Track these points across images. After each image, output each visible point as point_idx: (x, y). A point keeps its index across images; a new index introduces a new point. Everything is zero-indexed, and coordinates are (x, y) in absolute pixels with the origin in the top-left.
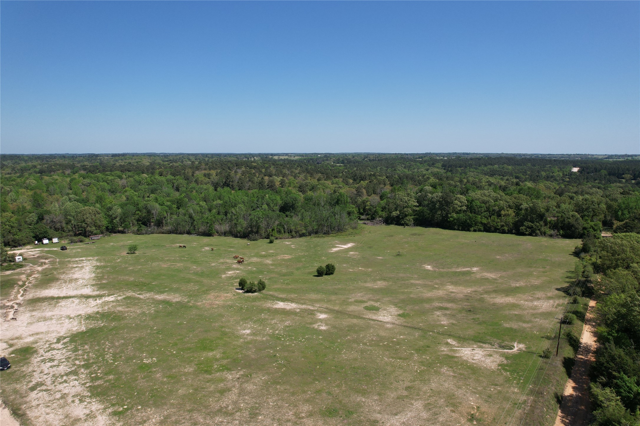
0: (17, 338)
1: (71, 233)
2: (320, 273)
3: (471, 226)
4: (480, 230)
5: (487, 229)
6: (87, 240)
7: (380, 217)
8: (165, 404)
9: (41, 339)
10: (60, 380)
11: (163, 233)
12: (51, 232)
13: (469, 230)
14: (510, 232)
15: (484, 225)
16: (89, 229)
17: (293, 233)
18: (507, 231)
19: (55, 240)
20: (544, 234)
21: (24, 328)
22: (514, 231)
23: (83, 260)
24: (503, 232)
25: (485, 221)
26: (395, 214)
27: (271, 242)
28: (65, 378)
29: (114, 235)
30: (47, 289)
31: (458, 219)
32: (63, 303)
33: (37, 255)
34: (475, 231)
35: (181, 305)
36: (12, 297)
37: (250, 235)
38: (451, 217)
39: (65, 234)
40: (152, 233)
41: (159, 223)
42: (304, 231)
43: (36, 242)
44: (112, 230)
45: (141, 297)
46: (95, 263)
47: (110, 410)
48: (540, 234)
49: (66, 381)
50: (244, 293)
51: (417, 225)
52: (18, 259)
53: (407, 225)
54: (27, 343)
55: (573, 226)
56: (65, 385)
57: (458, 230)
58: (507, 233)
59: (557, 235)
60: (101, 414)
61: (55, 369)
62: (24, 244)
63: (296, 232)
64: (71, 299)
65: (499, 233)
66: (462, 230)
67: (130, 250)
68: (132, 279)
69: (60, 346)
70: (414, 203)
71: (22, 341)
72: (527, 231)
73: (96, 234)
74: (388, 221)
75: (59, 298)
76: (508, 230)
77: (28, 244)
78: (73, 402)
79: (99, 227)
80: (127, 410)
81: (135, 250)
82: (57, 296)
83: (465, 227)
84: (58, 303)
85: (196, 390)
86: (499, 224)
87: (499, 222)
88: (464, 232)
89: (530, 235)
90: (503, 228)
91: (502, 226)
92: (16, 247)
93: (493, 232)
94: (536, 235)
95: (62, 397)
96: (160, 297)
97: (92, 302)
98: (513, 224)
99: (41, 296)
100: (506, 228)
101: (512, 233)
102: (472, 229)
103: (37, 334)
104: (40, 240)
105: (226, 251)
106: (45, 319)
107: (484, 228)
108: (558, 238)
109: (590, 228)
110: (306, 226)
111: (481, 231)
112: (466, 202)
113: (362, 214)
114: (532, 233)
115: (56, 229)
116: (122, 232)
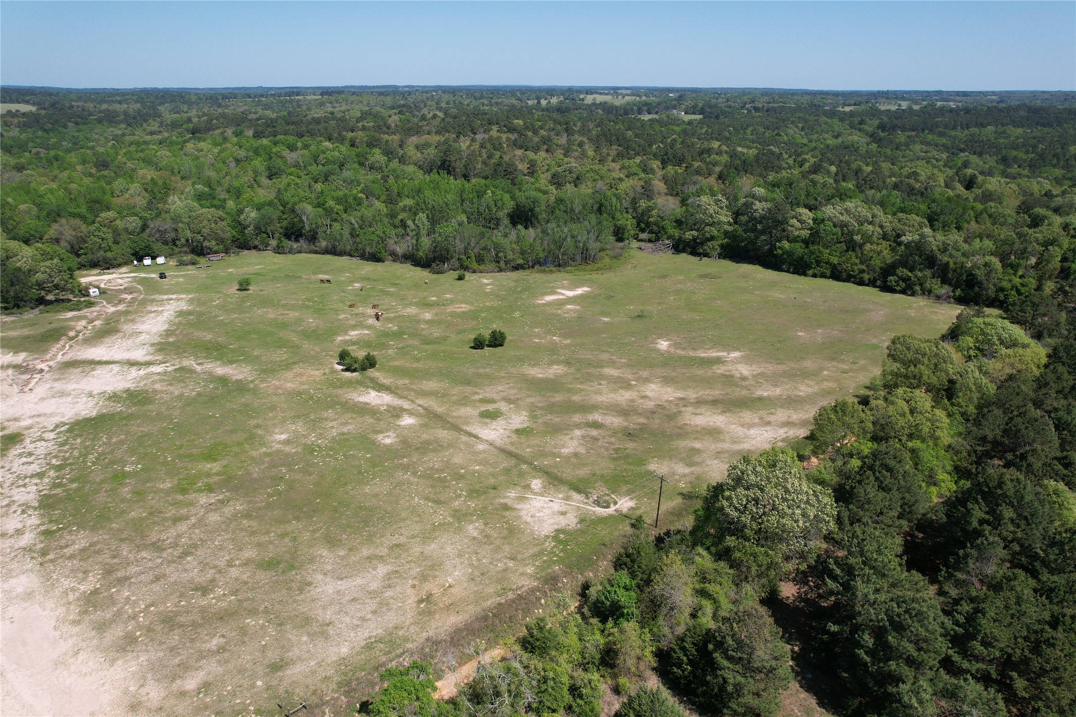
0: (15, 420)
1: (185, 249)
2: (478, 344)
3: (810, 268)
4: (823, 276)
5: (836, 275)
6: (202, 260)
7: (668, 238)
8: (103, 528)
9: (38, 423)
10: (21, 482)
11: (316, 252)
12: (157, 246)
13: (805, 275)
14: (872, 283)
15: (834, 267)
16: (206, 244)
17: (502, 264)
18: (867, 281)
19: (161, 260)
20: (927, 292)
21: (32, 405)
22: (879, 283)
23: (171, 299)
24: (861, 283)
25: (835, 260)
26: (689, 235)
27: (461, 278)
28: (27, 480)
29: (247, 252)
30: (95, 346)
31: (790, 254)
32: (100, 371)
33: (126, 285)
34: (814, 276)
35: (241, 387)
36: (48, 356)
37: (434, 265)
38: (780, 248)
39: (177, 250)
40: (300, 252)
41: (313, 238)
42: (520, 261)
43: (135, 262)
44: (243, 244)
45: (199, 368)
46: (184, 306)
47: (42, 528)
48: (920, 292)
49: (25, 486)
50: (343, 370)
51: (724, 258)
52: (93, 292)
53: (706, 255)
54: (20, 427)
55: (980, 284)
56: (22, 489)
57: (788, 271)
58: (867, 285)
59: (949, 297)
60: (31, 531)
61: (26, 467)
62: (119, 265)
63: (506, 263)
64: (111, 366)
65: (854, 283)
66: (793, 273)
67: (241, 284)
68: (209, 337)
69: (52, 436)
70: (725, 217)
71: (18, 424)
72: (898, 285)
73: (216, 252)
74: (679, 247)
75: (100, 363)
76: (869, 279)
77: (126, 263)
78: (15, 512)
79: (221, 241)
80: (60, 529)
81: (248, 284)
82: (98, 359)
83: (800, 267)
84: (93, 369)
85: (151, 514)
86: (856, 268)
87: (853, 263)
88: (796, 276)
89: (903, 292)
90: (862, 275)
91: (862, 271)
92: (108, 269)
93: (844, 281)
94: (913, 295)
95: (8, 505)
96: (220, 370)
97: (134, 373)
98: (881, 268)
99: (79, 358)
100: (866, 277)
101: (875, 286)
102: (810, 272)
103: (39, 416)
104: (140, 260)
105: (381, 291)
106: (63, 394)
107: (832, 272)
108: (949, 303)
109: (1012, 290)
110: (523, 253)
111: (825, 277)
112: (811, 221)
113: (643, 231)
114: (908, 289)
115: (165, 243)
116: (255, 248)
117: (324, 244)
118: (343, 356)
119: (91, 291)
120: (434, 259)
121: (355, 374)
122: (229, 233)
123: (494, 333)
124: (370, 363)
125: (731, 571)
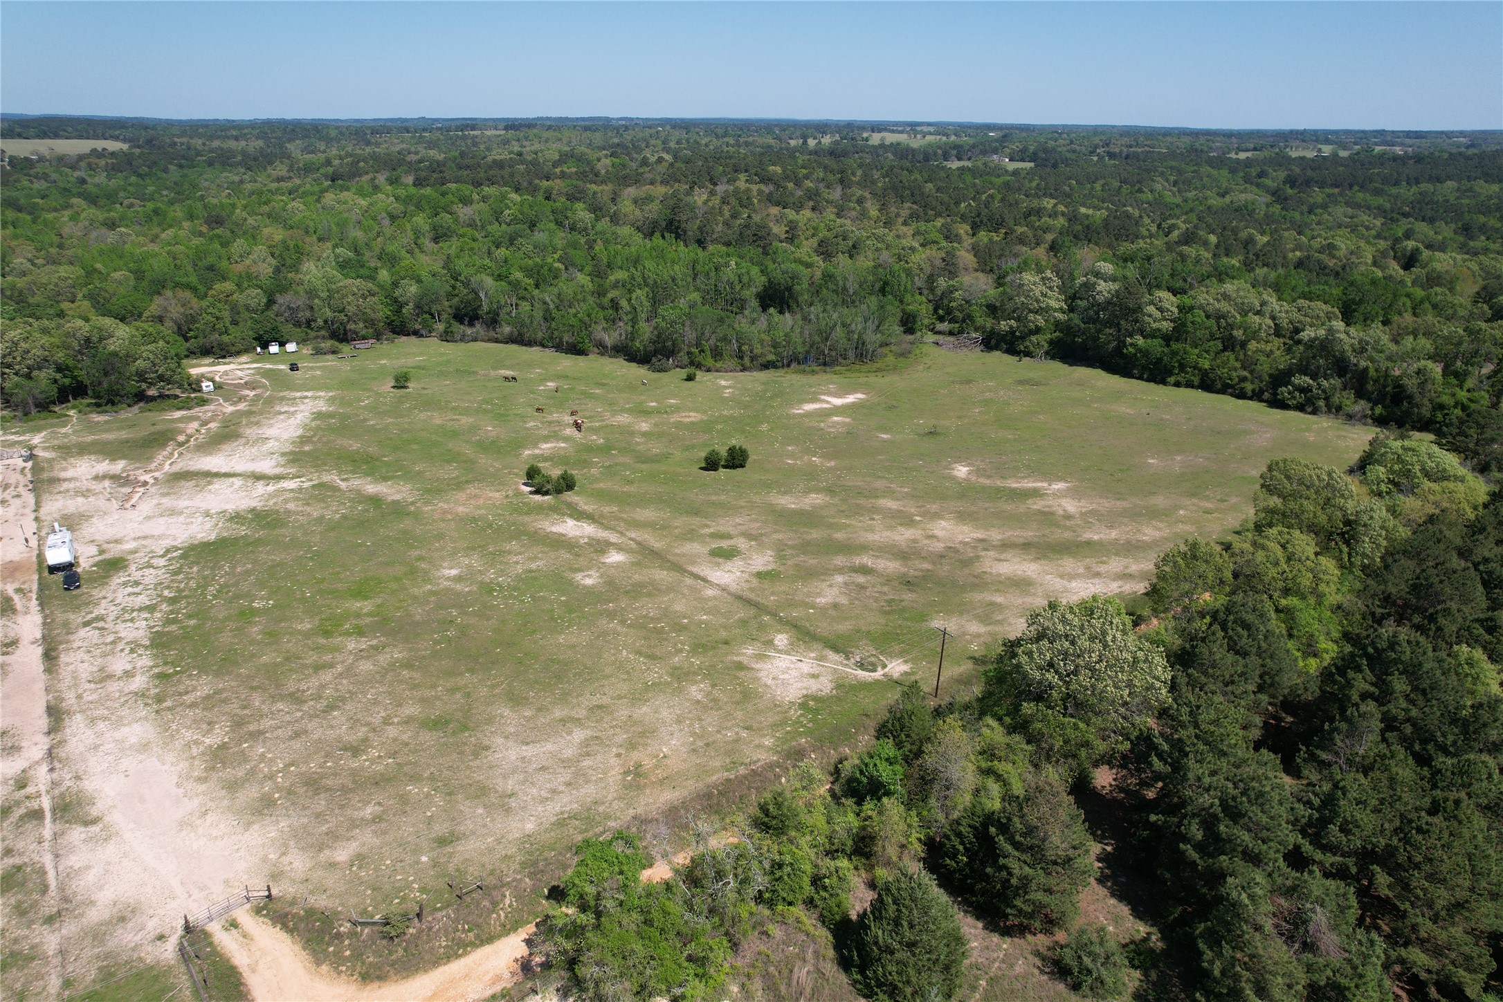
0: (117, 541)
1: (323, 333)
2: (711, 464)
3: (1171, 374)
4: (1189, 385)
5: (1208, 384)
6: (346, 349)
7: (976, 330)
8: (229, 673)
9: (145, 547)
10: (127, 616)
11: (497, 341)
12: (286, 329)
13: (1164, 382)
14: (1257, 396)
15: (1204, 374)
16: (351, 326)
17: (747, 360)
18: (1250, 394)
19: (291, 347)
20: (1335, 410)
21: (136, 525)
22: (1266, 395)
23: (306, 397)
24: (1241, 395)
25: (1206, 365)
26: (1004, 326)
27: (690, 378)
28: (135, 614)
29: (404, 338)
30: (211, 454)
31: (1145, 353)
32: (217, 485)
33: (247, 379)
34: (1177, 384)
35: (398, 510)
36: (153, 466)
37: (654, 360)
38: (1131, 345)
39: (312, 334)
40: (475, 340)
41: (493, 321)
42: (772, 357)
43: (259, 349)
44: (399, 329)
45: (343, 485)
46: (322, 406)
47: (156, 670)
48: (1324, 409)
49: (132, 620)
50: (531, 493)
51: (1053, 358)
52: (207, 386)
53: (1028, 354)
54: (123, 551)
55: (1410, 398)
56: (129, 624)
57: (1140, 378)
58: (1251, 398)
59: (1365, 416)
60: (143, 673)
61: (132, 598)
62: (238, 353)
63: (752, 359)
64: (231, 480)
65: (1232, 395)
66: (1148, 380)
67: (397, 380)
68: (356, 446)
69: (162, 562)
70: (1055, 302)
71: (119, 547)
72: (1294, 398)
73: (364, 338)
74: (991, 342)
75: (218, 475)
76: (1253, 391)
77: (246, 351)
78: (122, 650)
79: (370, 323)
80: (177, 673)
81: (407, 380)
82: (215, 470)
83: (1157, 373)
84: (210, 483)
85: (287, 659)
86: (1234, 374)
87: (1231, 367)
88: (1152, 385)
89: (1300, 408)
90: (1243, 385)
91: (1244, 379)
92: (224, 357)
93: (1218, 392)
94: (1314, 412)
95: (113, 643)
96: (371, 488)
97: (261, 488)
98: (1271, 376)
99: (192, 469)
100: (1249, 387)
101: (1261, 401)
102: (1172, 380)
103: (145, 538)
104: (265, 346)
105: (583, 393)
106: (173, 512)
107: (1202, 380)
108: (1365, 424)
109: (1455, 407)
110: (775, 345)
111: (1193, 387)
112: (1176, 310)
113: (941, 319)
114: (1307, 405)
115: (298, 324)
116: (416, 333)
117: (507, 329)
118: (532, 474)
119: (204, 385)
120: (655, 353)
121: (546, 498)
122: (382, 312)
123: (732, 450)
124: (567, 484)
125: (1029, 748)
